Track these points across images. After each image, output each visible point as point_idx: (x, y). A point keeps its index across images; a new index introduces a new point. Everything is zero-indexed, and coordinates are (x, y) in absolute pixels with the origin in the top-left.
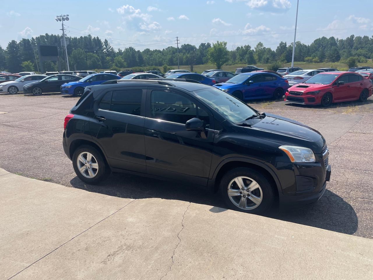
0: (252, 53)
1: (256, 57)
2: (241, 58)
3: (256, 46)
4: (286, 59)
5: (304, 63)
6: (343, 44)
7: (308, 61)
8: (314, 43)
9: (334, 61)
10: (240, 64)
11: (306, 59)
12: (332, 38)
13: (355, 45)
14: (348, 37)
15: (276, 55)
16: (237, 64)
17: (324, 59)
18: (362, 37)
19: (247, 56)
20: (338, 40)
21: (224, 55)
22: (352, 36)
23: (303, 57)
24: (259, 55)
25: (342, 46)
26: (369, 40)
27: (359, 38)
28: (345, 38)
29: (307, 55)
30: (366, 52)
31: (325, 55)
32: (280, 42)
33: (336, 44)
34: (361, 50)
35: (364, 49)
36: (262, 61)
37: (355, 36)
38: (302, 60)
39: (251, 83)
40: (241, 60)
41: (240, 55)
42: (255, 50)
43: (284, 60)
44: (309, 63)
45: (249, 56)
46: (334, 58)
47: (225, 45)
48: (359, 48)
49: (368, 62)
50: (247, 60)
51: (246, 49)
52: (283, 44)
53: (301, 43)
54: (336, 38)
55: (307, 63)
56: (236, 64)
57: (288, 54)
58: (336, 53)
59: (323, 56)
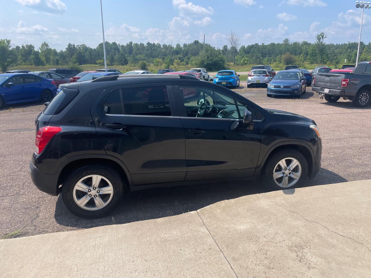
0: (37, 53)
1: (43, 59)
2: (25, 58)
3: (40, 47)
4: (78, 62)
5: (97, 65)
6: (125, 50)
7: (99, 63)
8: (99, 46)
9: (123, 65)
10: (24, 65)
11: (98, 61)
12: (114, 44)
13: (135, 51)
14: (128, 44)
15: (66, 57)
16: (21, 65)
17: (114, 62)
18: (139, 44)
19: (32, 56)
20: (119, 45)
21: (9, 55)
22: (131, 43)
23: (95, 60)
24: (45, 56)
25: (124, 51)
26: (144, 47)
27: (136, 45)
28: (125, 44)
29: (97, 58)
30: (144, 58)
31: (114, 59)
32: (68, 44)
33: (119, 49)
34: (140, 56)
35: (142, 55)
36: (52, 63)
37: (133, 43)
38: (93, 63)
39: (10, 85)
40: (24, 61)
41: (22, 56)
42: (40, 51)
43: (76, 62)
44: (101, 66)
45: (34, 57)
46: (123, 62)
47: (8, 44)
48: (139, 54)
49: (150, 66)
50: (32, 61)
51: (29, 49)
52: (71, 45)
53: (87, 46)
54: (117, 43)
55: (100, 66)
56: (19, 65)
57: (79, 56)
58: (123, 58)
59: (113, 59)
